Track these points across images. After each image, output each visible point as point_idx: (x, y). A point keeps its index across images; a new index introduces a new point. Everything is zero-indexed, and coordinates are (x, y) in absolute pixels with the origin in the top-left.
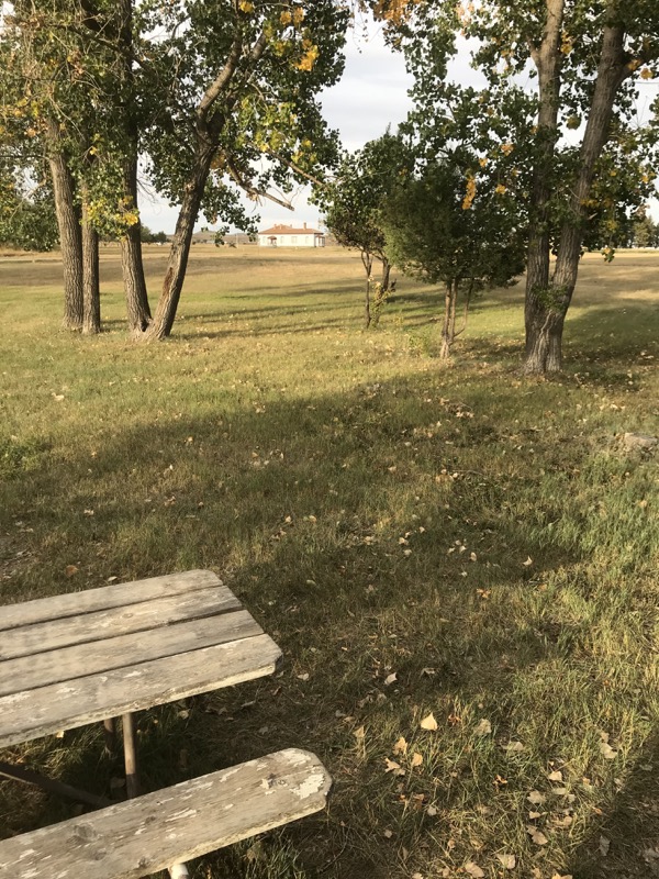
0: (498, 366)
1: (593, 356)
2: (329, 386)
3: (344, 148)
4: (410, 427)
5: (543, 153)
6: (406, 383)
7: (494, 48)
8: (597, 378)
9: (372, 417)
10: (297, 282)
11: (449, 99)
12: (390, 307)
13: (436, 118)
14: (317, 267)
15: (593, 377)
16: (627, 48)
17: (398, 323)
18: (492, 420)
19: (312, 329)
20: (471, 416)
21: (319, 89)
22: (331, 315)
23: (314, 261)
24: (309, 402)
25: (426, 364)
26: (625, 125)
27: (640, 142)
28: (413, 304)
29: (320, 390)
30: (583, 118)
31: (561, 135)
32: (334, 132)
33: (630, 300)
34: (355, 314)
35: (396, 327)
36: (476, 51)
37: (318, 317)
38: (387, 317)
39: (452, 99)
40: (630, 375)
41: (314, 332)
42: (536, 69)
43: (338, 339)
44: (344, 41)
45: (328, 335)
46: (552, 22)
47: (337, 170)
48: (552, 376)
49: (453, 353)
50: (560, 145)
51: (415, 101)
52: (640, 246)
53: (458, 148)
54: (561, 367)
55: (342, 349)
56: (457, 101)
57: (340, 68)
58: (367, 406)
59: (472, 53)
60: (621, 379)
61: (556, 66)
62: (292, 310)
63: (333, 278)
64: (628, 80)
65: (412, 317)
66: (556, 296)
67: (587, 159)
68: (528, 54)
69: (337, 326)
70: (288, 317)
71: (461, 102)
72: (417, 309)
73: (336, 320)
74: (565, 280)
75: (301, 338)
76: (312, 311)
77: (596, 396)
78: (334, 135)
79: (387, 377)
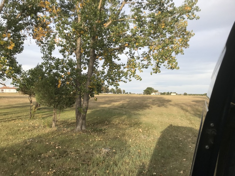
0: (69, 129)
1: (94, 124)
2: (14, 142)
3: (23, 70)
4: (40, 154)
5: (78, 75)
6: (41, 137)
7: (64, 50)
8: (95, 131)
9: (28, 152)
10: (9, 104)
11: (53, 60)
12: (39, 111)
13: (50, 64)
14: (16, 99)
15: (94, 131)
16: (96, 53)
17: (40, 117)
18: (66, 148)
19: (11, 120)
20: (60, 147)
21: (15, 54)
22: (19, 115)
23: (15, 97)
24: (5, 149)
25: (48, 130)
26: (97, 70)
27: (101, 74)
28: (46, 110)
29: (10, 143)
30: (87, 67)
31: (82, 71)
32: (20, 65)
33: (102, 107)
34: (27, 114)
35: (40, 118)
36: (60, 49)
37: (14, 116)
38: (37, 115)
39: (54, 60)
40: (103, 129)
41: (12, 121)
42: (75, 55)
43: (20, 123)
44: (23, 43)
45: (17, 122)
46: (78, 45)
47: (21, 75)
48: (83, 131)
49: (56, 125)
50: (82, 73)
51: (44, 60)
52: (104, 93)
53: (56, 72)
54: (86, 128)
55: (21, 127)
56: (55, 61)
57: (22, 49)
58: (27, 148)
59: (59, 50)
60: (101, 130)
61: (80, 55)
62: (5, 114)
63: (21, 103)
64: (97, 60)
65: (45, 114)
66: (83, 110)
67: (89, 77)
68: (73, 52)
69: (20, 119)
70: (4, 116)
71: (56, 61)
72: (47, 112)
73: (20, 116)
74: (86, 106)
75: (7, 124)
76: (12, 114)
77: (95, 136)
78: (20, 66)
79: (35, 136)
